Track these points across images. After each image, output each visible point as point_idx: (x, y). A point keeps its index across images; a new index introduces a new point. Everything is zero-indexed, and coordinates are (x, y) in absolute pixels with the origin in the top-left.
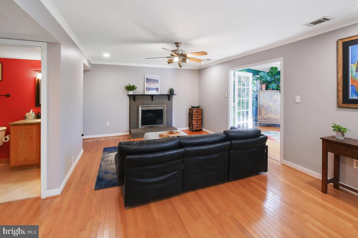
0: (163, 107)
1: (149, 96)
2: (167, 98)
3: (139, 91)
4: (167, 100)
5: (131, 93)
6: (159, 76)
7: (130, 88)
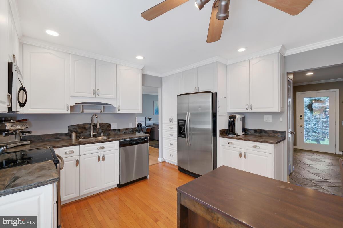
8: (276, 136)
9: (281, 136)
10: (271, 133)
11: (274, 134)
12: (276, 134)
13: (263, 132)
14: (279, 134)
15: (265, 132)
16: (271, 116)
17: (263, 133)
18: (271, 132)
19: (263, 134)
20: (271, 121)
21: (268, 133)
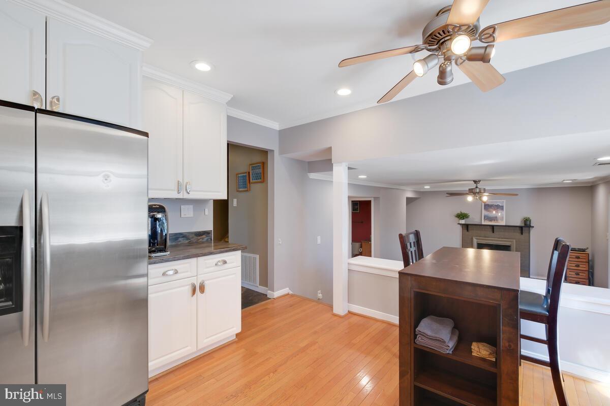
0: (510, 243)
1: (488, 227)
2: (519, 231)
3: (474, 219)
4: (518, 234)
5: (463, 222)
6: (505, 201)
7: (461, 216)
8: (201, 240)
9: (206, 239)
10: (193, 238)
11: (197, 238)
12: (199, 238)
13: (179, 237)
14: (204, 236)
15: (183, 237)
16: (191, 206)
17: (180, 239)
18: (193, 235)
19: (180, 241)
20: (192, 215)
21: (188, 239)
